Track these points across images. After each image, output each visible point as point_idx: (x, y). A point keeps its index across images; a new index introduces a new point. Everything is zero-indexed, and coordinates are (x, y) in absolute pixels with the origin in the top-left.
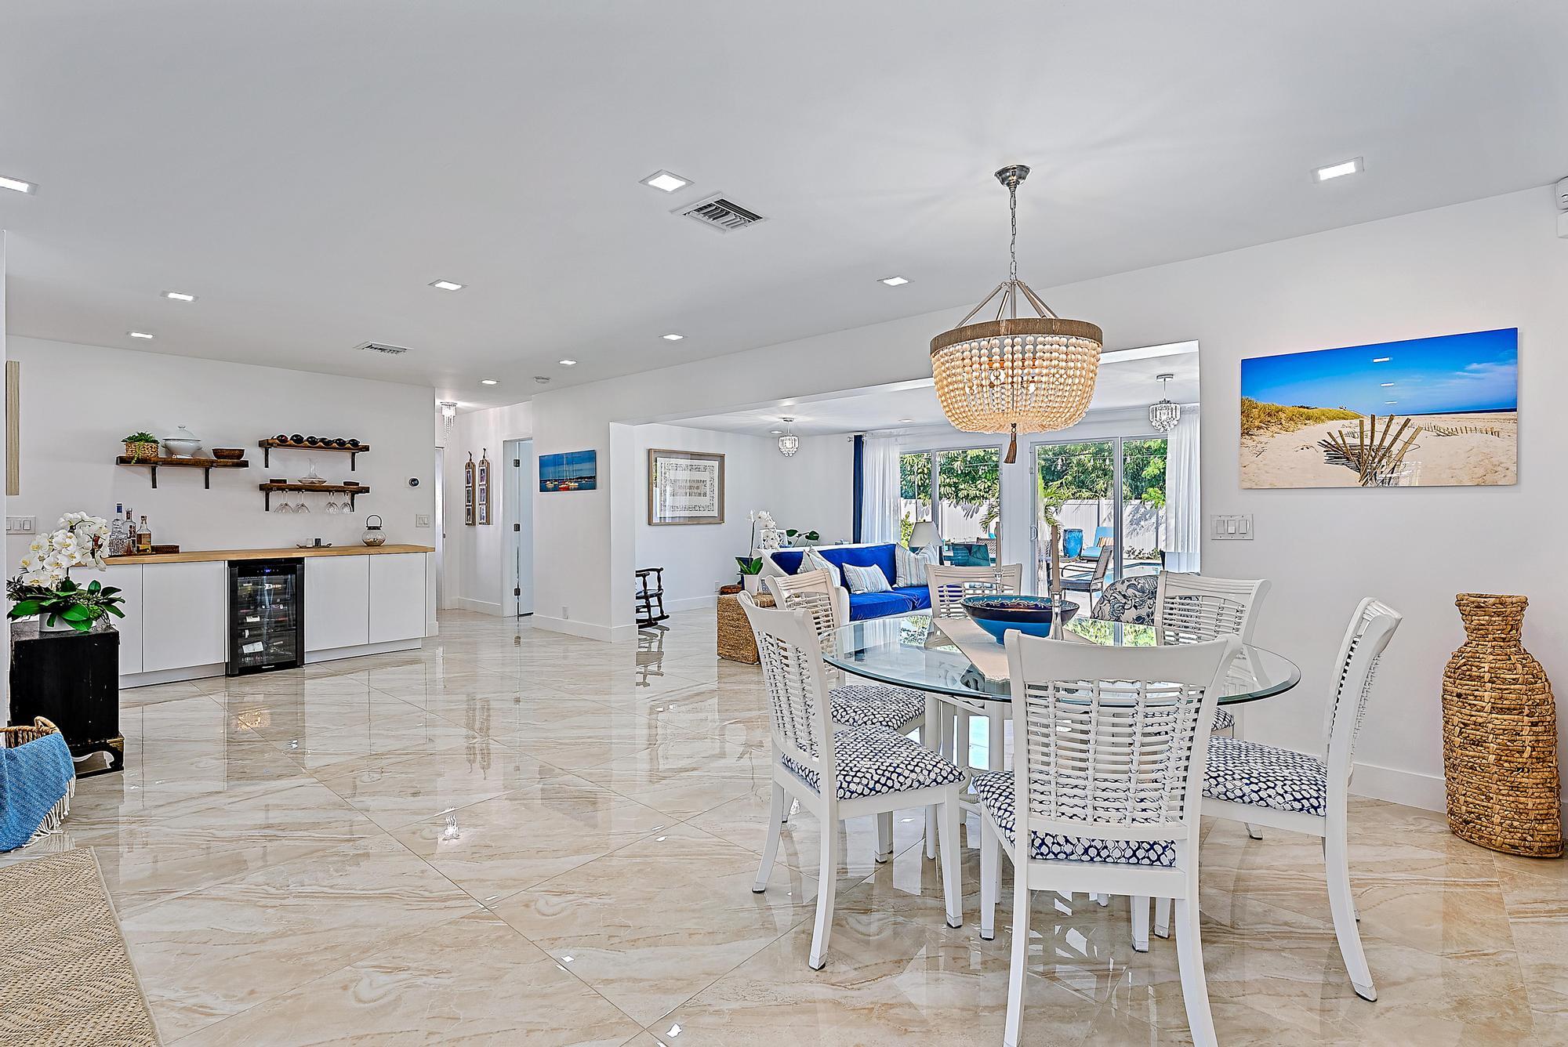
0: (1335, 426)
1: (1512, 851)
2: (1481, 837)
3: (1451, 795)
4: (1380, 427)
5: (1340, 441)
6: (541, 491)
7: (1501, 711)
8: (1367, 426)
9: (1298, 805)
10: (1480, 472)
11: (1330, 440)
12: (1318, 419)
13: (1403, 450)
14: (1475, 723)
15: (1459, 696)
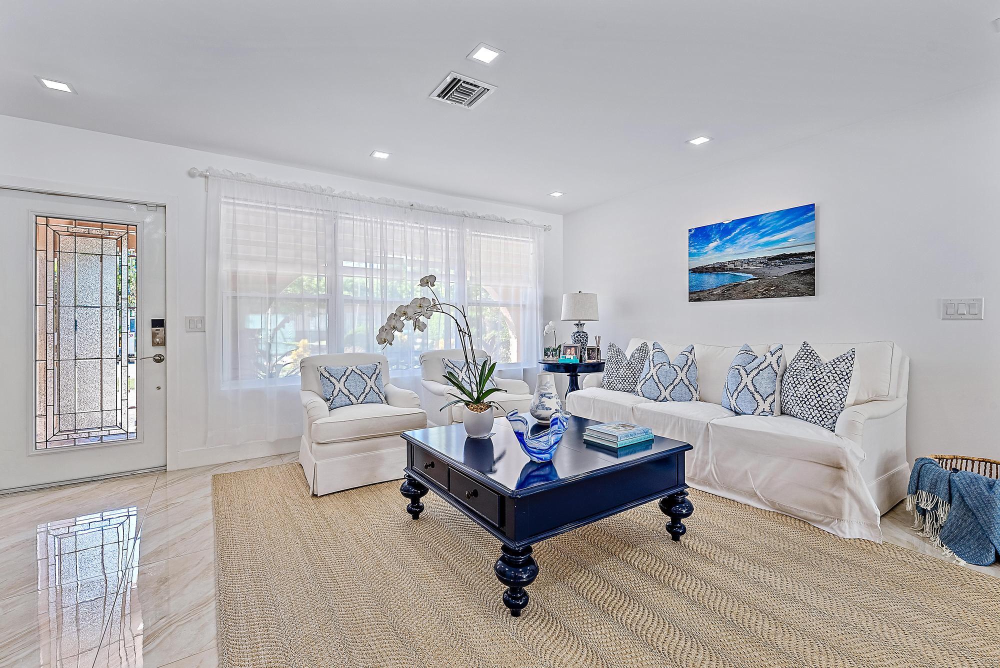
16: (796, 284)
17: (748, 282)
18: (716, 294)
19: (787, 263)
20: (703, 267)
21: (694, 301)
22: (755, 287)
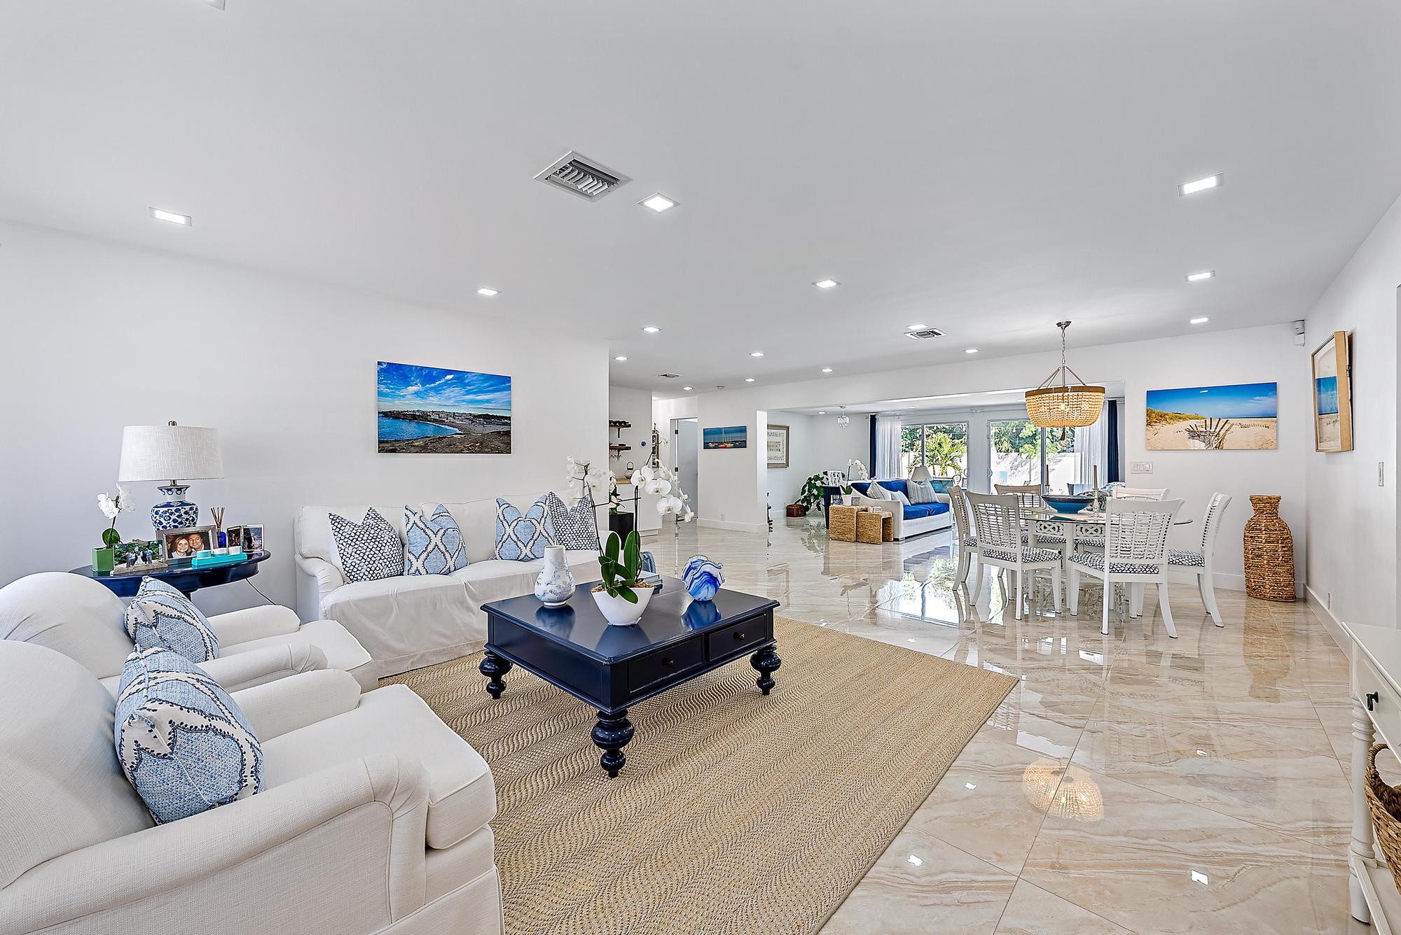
0: (1193, 422)
1: (1275, 599)
2: (1260, 595)
3: (1248, 580)
4: (1214, 423)
5: (1195, 429)
6: (704, 448)
7: (1269, 542)
8: (1208, 423)
9: (1194, 563)
10: (1261, 443)
11: (1190, 428)
12: (1184, 419)
13: (1225, 435)
14: (1258, 548)
15: (1251, 537)
16: (497, 443)
17: (454, 436)
18: (418, 446)
19: (490, 423)
20: (399, 413)
21: (387, 452)
22: (462, 441)
